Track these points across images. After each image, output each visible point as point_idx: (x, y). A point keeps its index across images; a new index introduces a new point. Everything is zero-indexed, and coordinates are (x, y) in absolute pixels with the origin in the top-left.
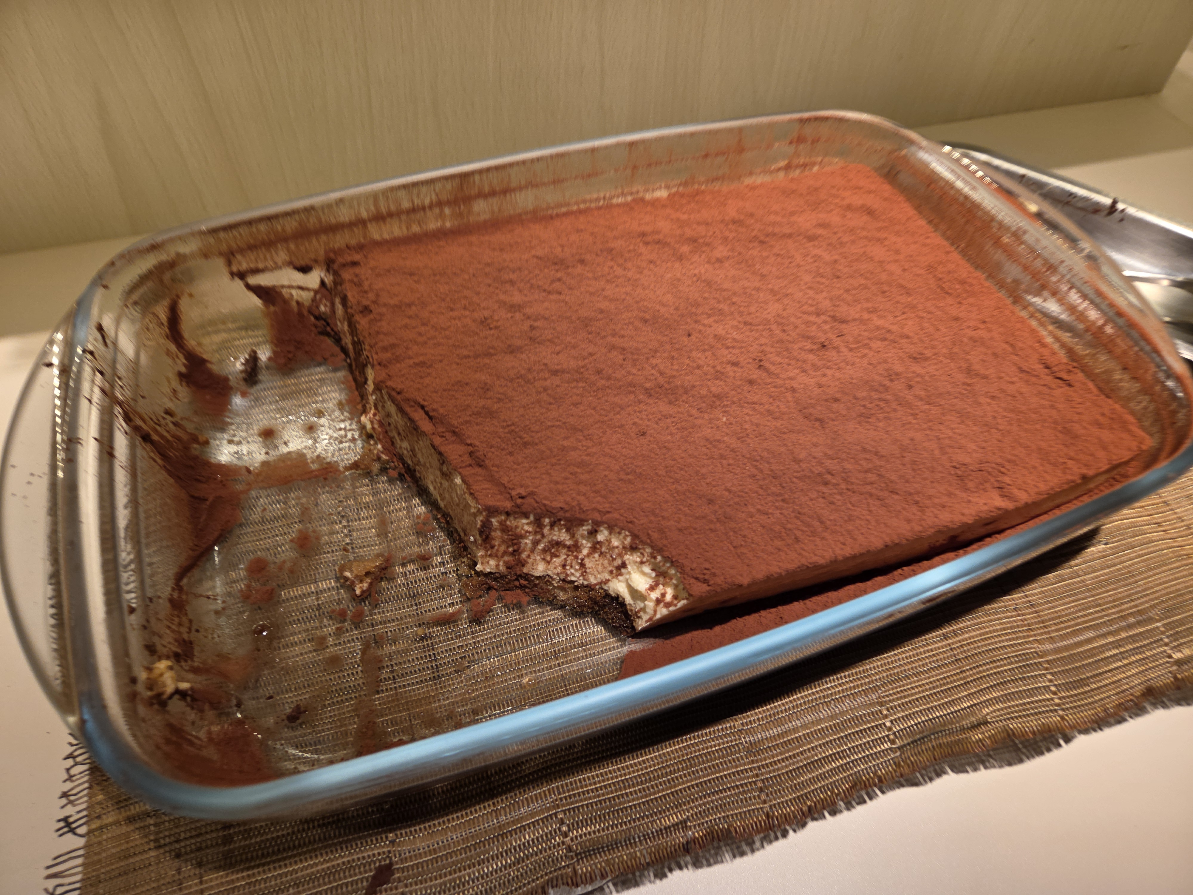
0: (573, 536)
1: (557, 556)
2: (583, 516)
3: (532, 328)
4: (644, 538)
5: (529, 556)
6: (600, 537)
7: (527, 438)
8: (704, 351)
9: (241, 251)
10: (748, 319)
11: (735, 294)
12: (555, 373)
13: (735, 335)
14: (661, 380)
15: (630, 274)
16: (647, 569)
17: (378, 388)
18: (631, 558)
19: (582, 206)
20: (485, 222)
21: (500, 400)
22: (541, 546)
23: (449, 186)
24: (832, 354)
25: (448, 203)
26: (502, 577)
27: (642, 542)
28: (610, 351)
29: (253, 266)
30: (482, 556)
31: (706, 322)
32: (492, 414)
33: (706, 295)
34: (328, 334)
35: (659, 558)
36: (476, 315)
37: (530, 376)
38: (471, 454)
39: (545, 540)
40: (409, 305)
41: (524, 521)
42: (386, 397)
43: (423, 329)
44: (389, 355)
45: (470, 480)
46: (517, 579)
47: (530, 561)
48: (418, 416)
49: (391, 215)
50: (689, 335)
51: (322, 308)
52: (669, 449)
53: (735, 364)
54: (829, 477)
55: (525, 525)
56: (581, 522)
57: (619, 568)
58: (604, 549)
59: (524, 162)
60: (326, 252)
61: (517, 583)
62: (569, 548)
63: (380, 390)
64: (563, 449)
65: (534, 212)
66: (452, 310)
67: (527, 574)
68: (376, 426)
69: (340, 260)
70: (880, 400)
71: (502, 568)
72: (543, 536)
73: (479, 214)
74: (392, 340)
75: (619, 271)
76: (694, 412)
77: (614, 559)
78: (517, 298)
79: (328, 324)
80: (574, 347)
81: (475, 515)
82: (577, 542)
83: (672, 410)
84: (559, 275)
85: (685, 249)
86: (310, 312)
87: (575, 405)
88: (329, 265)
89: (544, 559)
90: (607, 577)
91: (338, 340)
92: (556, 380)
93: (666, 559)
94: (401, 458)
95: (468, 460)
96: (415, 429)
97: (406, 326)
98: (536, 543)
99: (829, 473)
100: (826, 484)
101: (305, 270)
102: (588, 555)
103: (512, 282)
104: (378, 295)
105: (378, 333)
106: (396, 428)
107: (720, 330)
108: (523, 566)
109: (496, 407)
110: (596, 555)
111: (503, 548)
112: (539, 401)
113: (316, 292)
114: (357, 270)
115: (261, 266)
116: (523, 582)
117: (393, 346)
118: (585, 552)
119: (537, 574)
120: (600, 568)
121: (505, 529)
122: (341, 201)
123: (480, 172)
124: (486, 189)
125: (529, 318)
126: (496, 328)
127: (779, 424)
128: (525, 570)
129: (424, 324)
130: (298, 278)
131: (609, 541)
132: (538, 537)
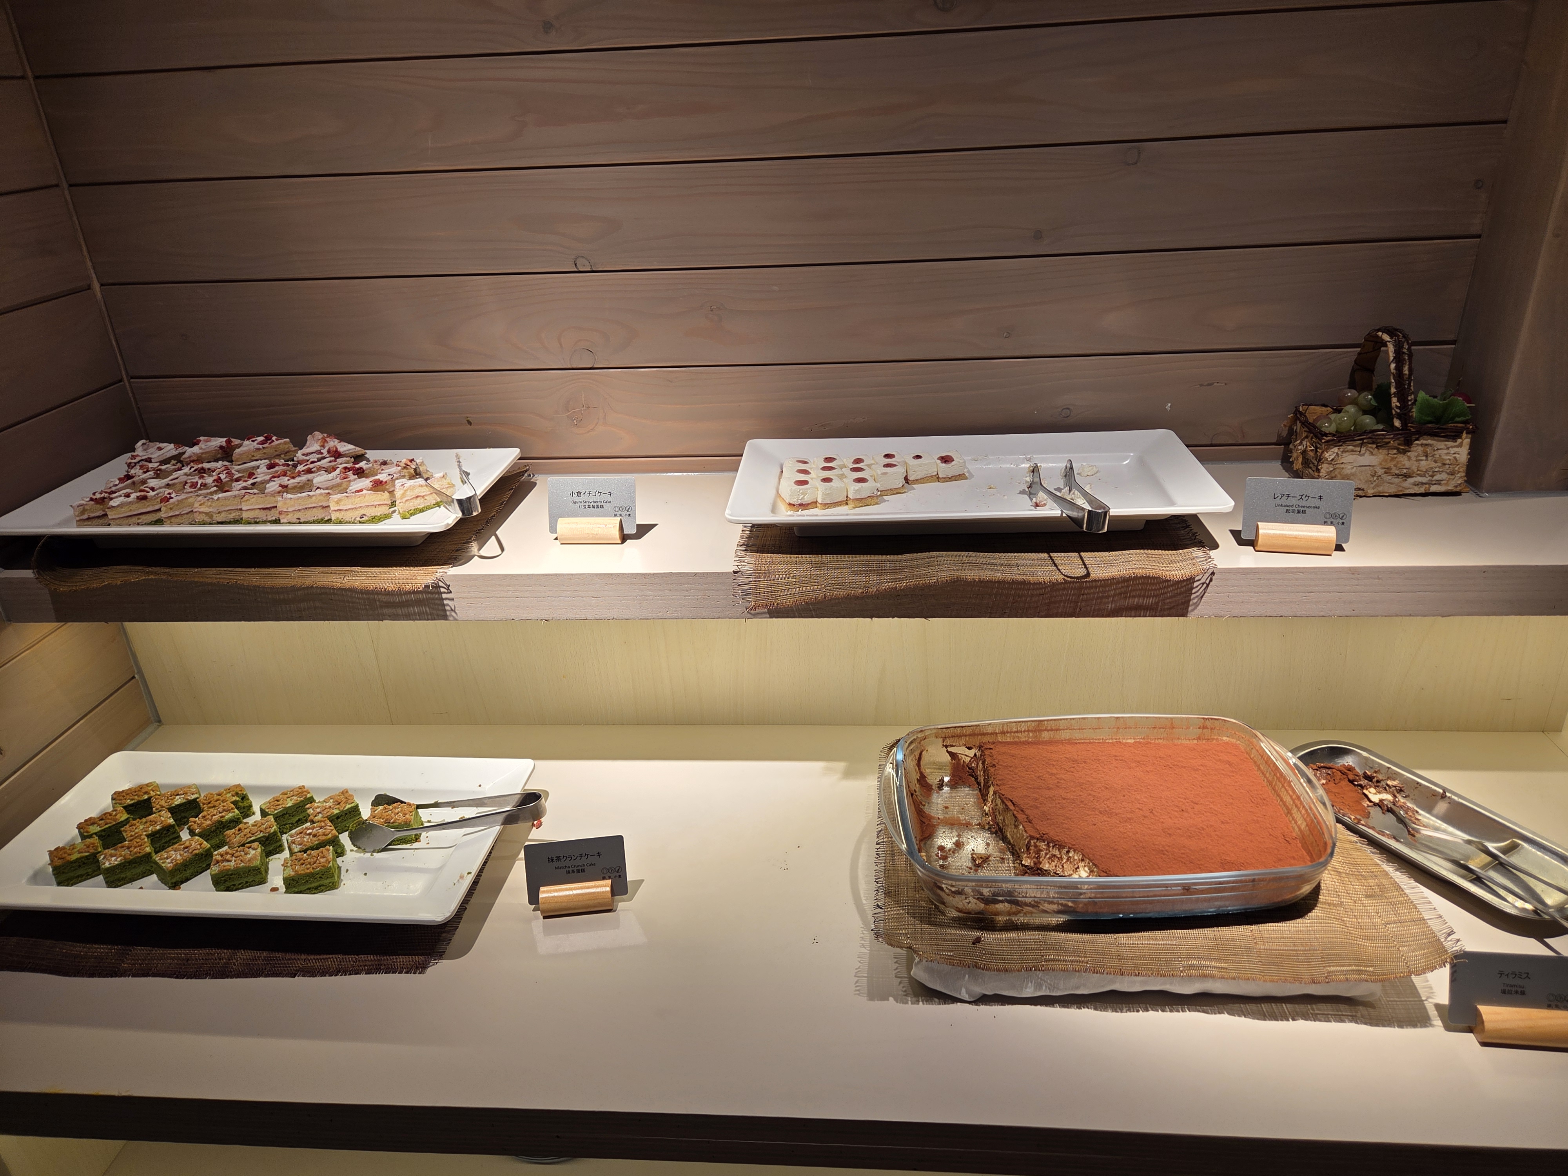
0: (1060, 853)
1: (1054, 862)
2: (1065, 845)
3: (1058, 782)
4: (1087, 856)
5: (1043, 860)
6: (1071, 855)
7: (1049, 817)
8: (1129, 803)
9: (949, 737)
10: (1152, 795)
11: (1150, 785)
12: (1064, 799)
13: (1145, 800)
14: (1107, 809)
15: (1105, 770)
16: (1086, 869)
17: (995, 793)
18: (1081, 864)
19: (1091, 741)
20: (1046, 741)
21: (1041, 804)
22: (1048, 856)
23: (1033, 724)
24: (1186, 814)
25: (1032, 731)
26: (1032, 868)
27: (1086, 858)
28: (1088, 796)
29: (951, 744)
30: (1025, 857)
31: (1133, 793)
32: (1037, 807)
33: (1137, 784)
34: (973, 776)
35: (1091, 864)
36: (1036, 774)
37: (1054, 798)
38: (1027, 818)
39: (1050, 853)
40: (1011, 767)
41: (1043, 844)
42: (997, 797)
43: (1015, 776)
44: (1000, 782)
45: (1026, 826)
46: (1037, 870)
47: (1043, 862)
48: (1009, 804)
49: (1008, 732)
50: (1124, 796)
51: (973, 765)
52: (1103, 831)
53: (1141, 810)
54: (1166, 852)
55: (1043, 845)
56: (1064, 847)
57: (1076, 869)
58: (1072, 860)
59: (1067, 719)
60: (980, 743)
61: (1037, 872)
62: (1058, 858)
63: (996, 794)
64: (1062, 823)
65: (1069, 740)
66: (1027, 771)
67: (1041, 868)
68: (991, 809)
69: (985, 747)
70: (1199, 832)
71: (1032, 864)
72: (1049, 851)
73: (1044, 738)
74: (1003, 778)
75: (1101, 768)
76: (1118, 822)
77: (1075, 865)
78: (1054, 771)
79: (974, 772)
80: (1074, 792)
81: (1025, 839)
82: (1062, 856)
83: (1109, 820)
84: (1074, 766)
85: (1134, 764)
86: (967, 766)
87: (1070, 811)
88: (980, 747)
89: (1049, 862)
90: (1072, 873)
91: (976, 779)
92: (1064, 801)
93: (1094, 864)
94: (998, 825)
95: (1026, 820)
96: (1007, 809)
97: (1008, 774)
98: (1046, 854)
99: (1166, 851)
100: (1164, 854)
101: (970, 748)
102: (1066, 862)
103: (1053, 765)
104: (999, 761)
105: (997, 774)
106: (999, 810)
107: (1138, 797)
108: (1040, 864)
109: (1039, 805)
110: (1069, 863)
111: (1034, 855)
112: (1056, 807)
113: (972, 758)
114: (991, 751)
115: (954, 744)
116: (1039, 871)
117: (1002, 779)
118: (1064, 861)
119: (1045, 869)
120: (1069, 868)
121: (1036, 846)
122: (990, 724)
123: (1047, 720)
124: (1049, 728)
125: (1058, 779)
126: (1044, 780)
127: (1151, 832)
128: (1041, 866)
129: (1015, 774)
130: (967, 752)
131: (1074, 857)
132: (1048, 851)
